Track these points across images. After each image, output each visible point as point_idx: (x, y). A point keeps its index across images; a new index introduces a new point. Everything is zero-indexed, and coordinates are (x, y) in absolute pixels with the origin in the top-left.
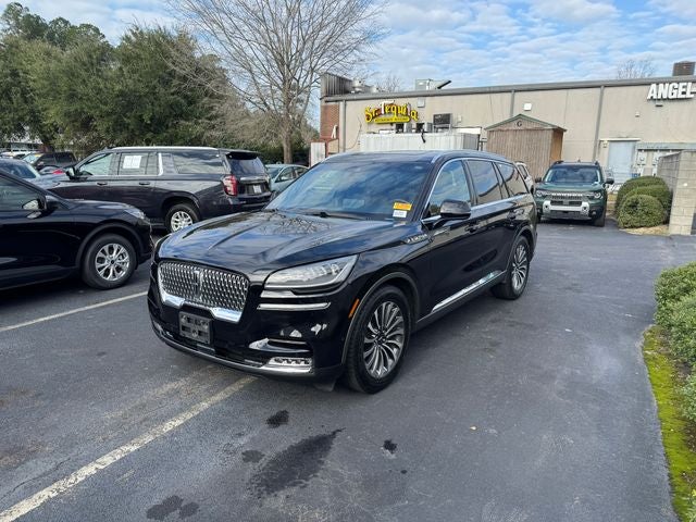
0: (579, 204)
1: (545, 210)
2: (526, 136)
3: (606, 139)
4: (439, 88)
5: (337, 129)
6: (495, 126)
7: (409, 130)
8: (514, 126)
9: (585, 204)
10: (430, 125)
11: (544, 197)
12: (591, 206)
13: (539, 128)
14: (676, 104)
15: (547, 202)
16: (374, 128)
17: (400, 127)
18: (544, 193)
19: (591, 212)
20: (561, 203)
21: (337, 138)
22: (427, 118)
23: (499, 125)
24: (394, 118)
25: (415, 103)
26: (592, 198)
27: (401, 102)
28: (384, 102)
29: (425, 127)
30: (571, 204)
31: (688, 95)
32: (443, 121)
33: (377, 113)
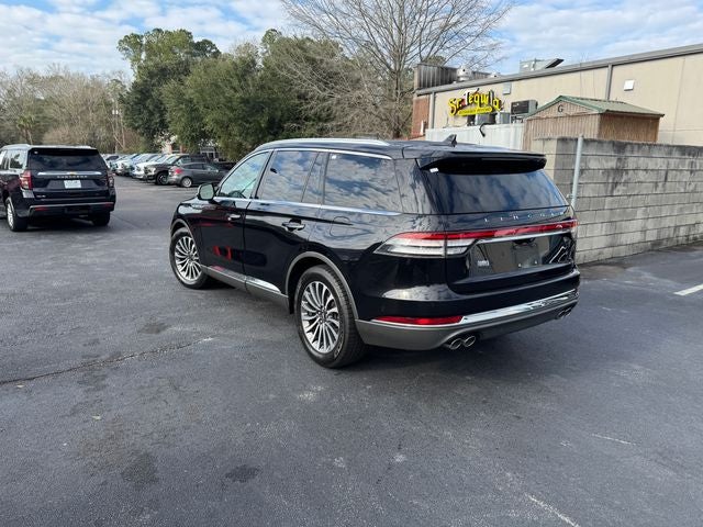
4: (551, 66)
5: (426, 124)
6: (533, 114)
8: (554, 112)
13: (583, 114)
16: (459, 121)
21: (424, 135)
23: (538, 112)
24: (477, 108)
27: (484, 91)
28: (466, 91)
33: (462, 105)
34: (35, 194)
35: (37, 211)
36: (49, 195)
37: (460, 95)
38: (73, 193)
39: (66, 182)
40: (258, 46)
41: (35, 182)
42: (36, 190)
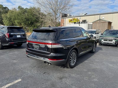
0: (112, 41)
1: (102, 42)
2: (102, 24)
5: (64, 24)
7: (77, 23)
8: (99, 22)
9: (114, 41)
10: (81, 22)
11: (102, 39)
12: (116, 42)
13: (105, 22)
15: (103, 40)
17: (75, 23)
18: (102, 38)
19: (115, 43)
20: (106, 41)
22: (81, 21)
24: (74, 21)
25: (79, 18)
26: (115, 39)
27: (76, 18)
28: (72, 18)
29: (80, 23)
30: (109, 41)
32: (84, 22)
33: (71, 20)
34: (10, 39)
35: (11, 44)
36: (13, 39)
37: (71, 19)
38: (19, 38)
39: (17, 36)
40: (17, 9)
41: (10, 36)
42: (10, 38)
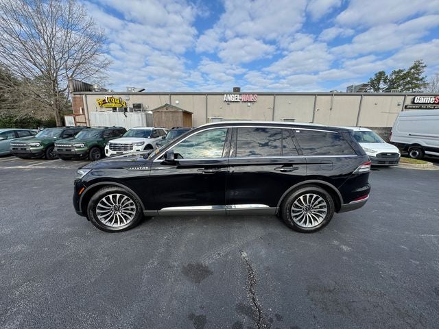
2: (171, 115)
3: (210, 118)
4: (141, 91)
5: (83, 110)
6: (156, 109)
7: (120, 111)
10: (131, 109)
13: (177, 111)
14: (234, 103)
16: (104, 109)
17: (115, 109)
21: (84, 114)
22: (130, 105)
23: (158, 108)
24: (113, 105)
25: (124, 98)
27: (116, 97)
28: (106, 96)
29: (128, 109)
31: (238, 100)
32: (138, 107)
33: (104, 102)
37: (102, 97)
